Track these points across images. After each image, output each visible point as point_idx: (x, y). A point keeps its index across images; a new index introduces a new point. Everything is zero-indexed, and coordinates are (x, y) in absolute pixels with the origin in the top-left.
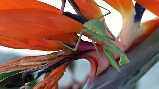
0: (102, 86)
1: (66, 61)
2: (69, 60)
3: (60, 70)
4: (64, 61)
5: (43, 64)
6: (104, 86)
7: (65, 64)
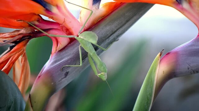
0: (61, 61)
1: (26, 39)
2: (28, 38)
3: (19, 47)
4: (23, 39)
5: (4, 41)
6: (63, 61)
7: (24, 41)
